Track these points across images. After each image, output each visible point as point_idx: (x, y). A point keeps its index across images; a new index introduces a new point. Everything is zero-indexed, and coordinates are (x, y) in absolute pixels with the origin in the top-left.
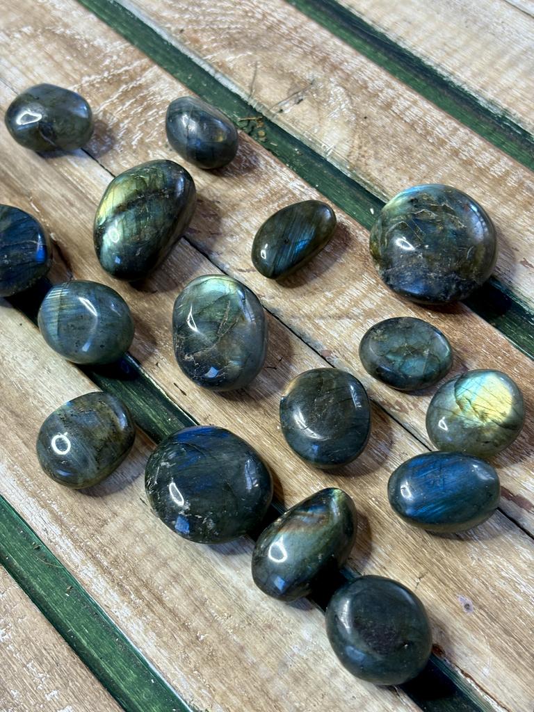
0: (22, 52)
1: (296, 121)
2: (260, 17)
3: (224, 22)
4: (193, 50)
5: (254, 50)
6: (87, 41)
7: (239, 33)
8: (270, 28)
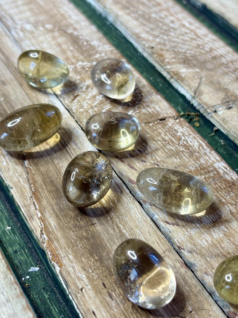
0: (41, 38)
1: (226, 120)
2: (208, 50)
3: (183, 48)
4: (158, 61)
5: (201, 69)
6: (87, 41)
7: (192, 56)
8: (214, 58)
